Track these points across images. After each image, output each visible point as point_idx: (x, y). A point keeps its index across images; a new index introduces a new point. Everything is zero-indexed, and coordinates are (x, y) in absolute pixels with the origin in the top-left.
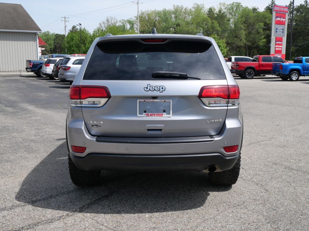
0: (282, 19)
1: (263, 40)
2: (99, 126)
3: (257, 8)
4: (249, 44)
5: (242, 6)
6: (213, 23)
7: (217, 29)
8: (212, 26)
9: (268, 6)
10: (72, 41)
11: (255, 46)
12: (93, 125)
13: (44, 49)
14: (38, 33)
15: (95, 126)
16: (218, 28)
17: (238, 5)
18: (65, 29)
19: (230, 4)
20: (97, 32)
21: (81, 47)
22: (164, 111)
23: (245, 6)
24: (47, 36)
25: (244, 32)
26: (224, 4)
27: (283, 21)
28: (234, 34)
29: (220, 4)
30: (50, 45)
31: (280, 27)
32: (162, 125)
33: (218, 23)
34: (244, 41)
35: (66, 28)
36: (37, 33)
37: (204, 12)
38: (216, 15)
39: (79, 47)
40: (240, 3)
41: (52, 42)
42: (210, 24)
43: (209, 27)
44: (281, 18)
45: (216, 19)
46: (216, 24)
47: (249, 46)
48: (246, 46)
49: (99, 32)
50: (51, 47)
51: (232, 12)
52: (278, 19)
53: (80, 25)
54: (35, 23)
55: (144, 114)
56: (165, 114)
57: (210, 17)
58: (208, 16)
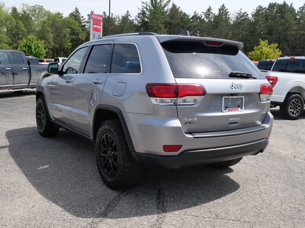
0: (98, 27)
1: (68, 43)
2: (192, 123)
3: (61, 13)
4: (57, 46)
5: (44, 9)
6: (17, 23)
7: (22, 29)
8: (17, 26)
9: (72, 12)
11: (62, 48)
12: (187, 123)
15: (189, 124)
16: (24, 29)
17: (41, 8)
19: (32, 6)
22: (239, 106)
23: (48, 10)
25: (51, 35)
26: (27, 5)
27: (99, 28)
28: (41, 35)
29: (23, 4)
31: (97, 33)
32: (239, 119)
33: (24, 23)
34: (53, 43)
37: (5, 10)
38: (21, 16)
40: (42, 7)
42: (15, 24)
43: (13, 27)
44: (97, 25)
45: (21, 19)
46: (21, 24)
47: (57, 48)
48: (54, 48)
51: (35, 14)
52: (95, 26)
57: (14, 17)
58: (12, 16)
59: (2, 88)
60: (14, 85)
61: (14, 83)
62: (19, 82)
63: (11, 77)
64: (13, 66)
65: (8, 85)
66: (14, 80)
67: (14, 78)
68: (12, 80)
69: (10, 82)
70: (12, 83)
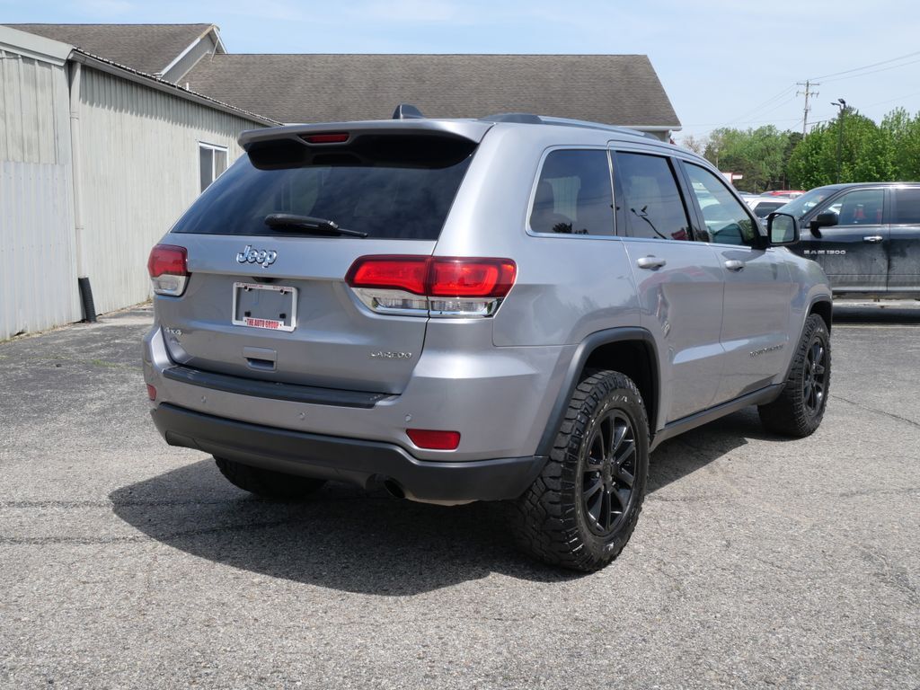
2: (178, 341)
10: (817, 153)
12: (172, 339)
13: (740, 177)
14: (670, 131)
15: (174, 342)
18: (805, 119)
20: (896, 122)
21: (840, 170)
22: (281, 316)
24: (767, 141)
30: (772, 165)
32: (275, 352)
35: (808, 114)
36: (668, 131)
39: (833, 171)
41: (779, 157)
49: (899, 123)
50: (774, 172)
53: (842, 105)
54: (670, 104)
55: (245, 318)
56: (282, 323)
59: (847, 295)
60: (890, 289)
61: (890, 281)
62: (908, 280)
63: (881, 262)
64: (892, 229)
65: (869, 286)
66: (891, 272)
67: (889, 267)
68: (885, 271)
69: (874, 278)
70: (884, 280)
